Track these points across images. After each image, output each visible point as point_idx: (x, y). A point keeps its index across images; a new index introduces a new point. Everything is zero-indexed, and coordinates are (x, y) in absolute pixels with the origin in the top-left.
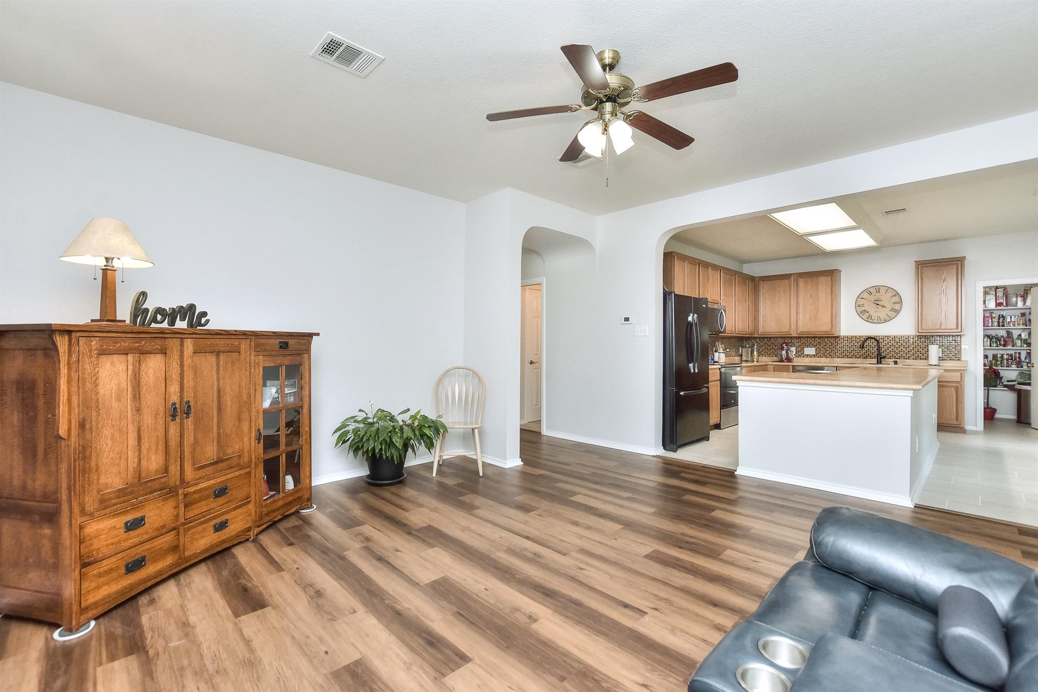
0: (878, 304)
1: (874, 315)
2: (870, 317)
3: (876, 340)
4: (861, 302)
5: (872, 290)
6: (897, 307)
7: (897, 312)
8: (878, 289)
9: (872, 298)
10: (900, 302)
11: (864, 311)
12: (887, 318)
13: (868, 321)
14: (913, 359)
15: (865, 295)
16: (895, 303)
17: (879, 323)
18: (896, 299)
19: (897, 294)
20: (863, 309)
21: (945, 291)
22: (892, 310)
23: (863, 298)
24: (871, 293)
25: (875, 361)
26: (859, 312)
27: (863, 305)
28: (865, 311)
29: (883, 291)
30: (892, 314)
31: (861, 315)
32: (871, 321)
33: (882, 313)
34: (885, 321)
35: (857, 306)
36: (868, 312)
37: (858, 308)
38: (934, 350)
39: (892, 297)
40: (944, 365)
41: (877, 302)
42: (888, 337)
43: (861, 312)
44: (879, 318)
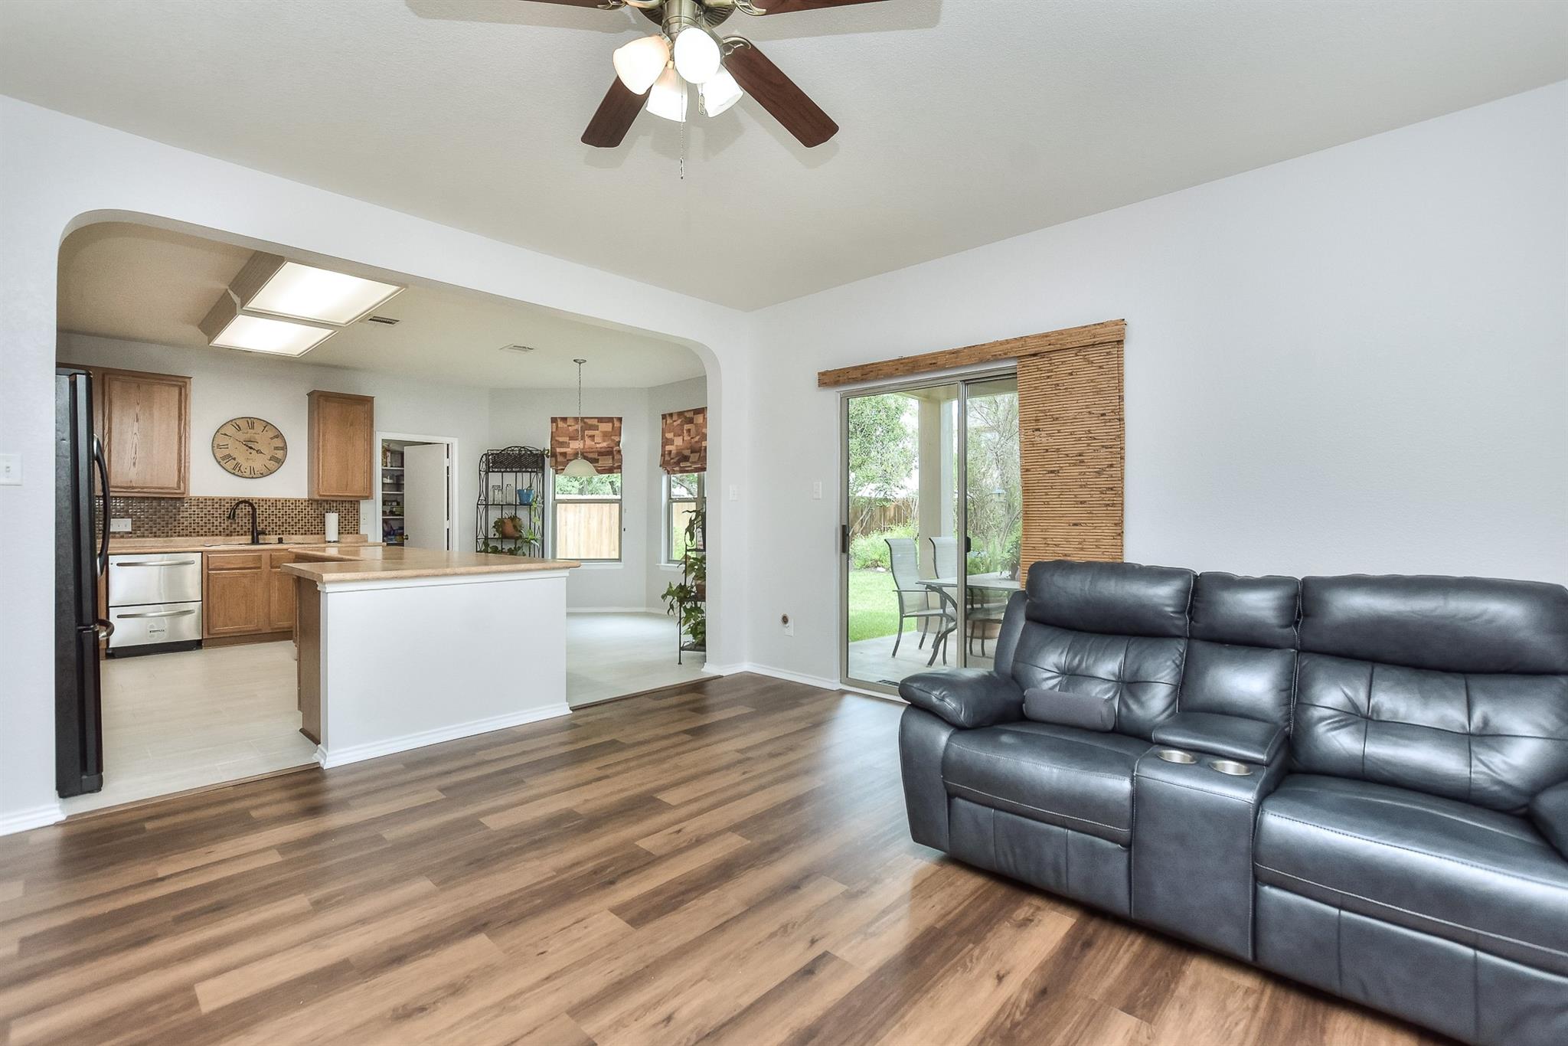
0: (251, 448)
1: (245, 465)
2: (237, 466)
3: (251, 505)
4: (222, 440)
5: (243, 424)
6: (279, 454)
7: (280, 462)
8: (251, 422)
9: (242, 436)
10: (284, 448)
11: (228, 457)
12: (264, 470)
13: (234, 474)
14: (302, 534)
15: (230, 430)
16: (276, 448)
17: (252, 478)
18: (278, 443)
19: (279, 435)
20: (225, 452)
22: (273, 458)
23: (225, 435)
24: (238, 428)
25: (248, 538)
26: (218, 456)
27: (226, 446)
28: (229, 456)
29: (258, 427)
30: (272, 464)
31: (222, 463)
32: (241, 474)
33: (259, 462)
34: (263, 475)
35: (215, 446)
36: (234, 459)
37: (217, 450)
38: (332, 520)
39: (272, 438)
40: (343, 540)
41: (249, 445)
42: (266, 501)
43: (223, 458)
44: (252, 470)
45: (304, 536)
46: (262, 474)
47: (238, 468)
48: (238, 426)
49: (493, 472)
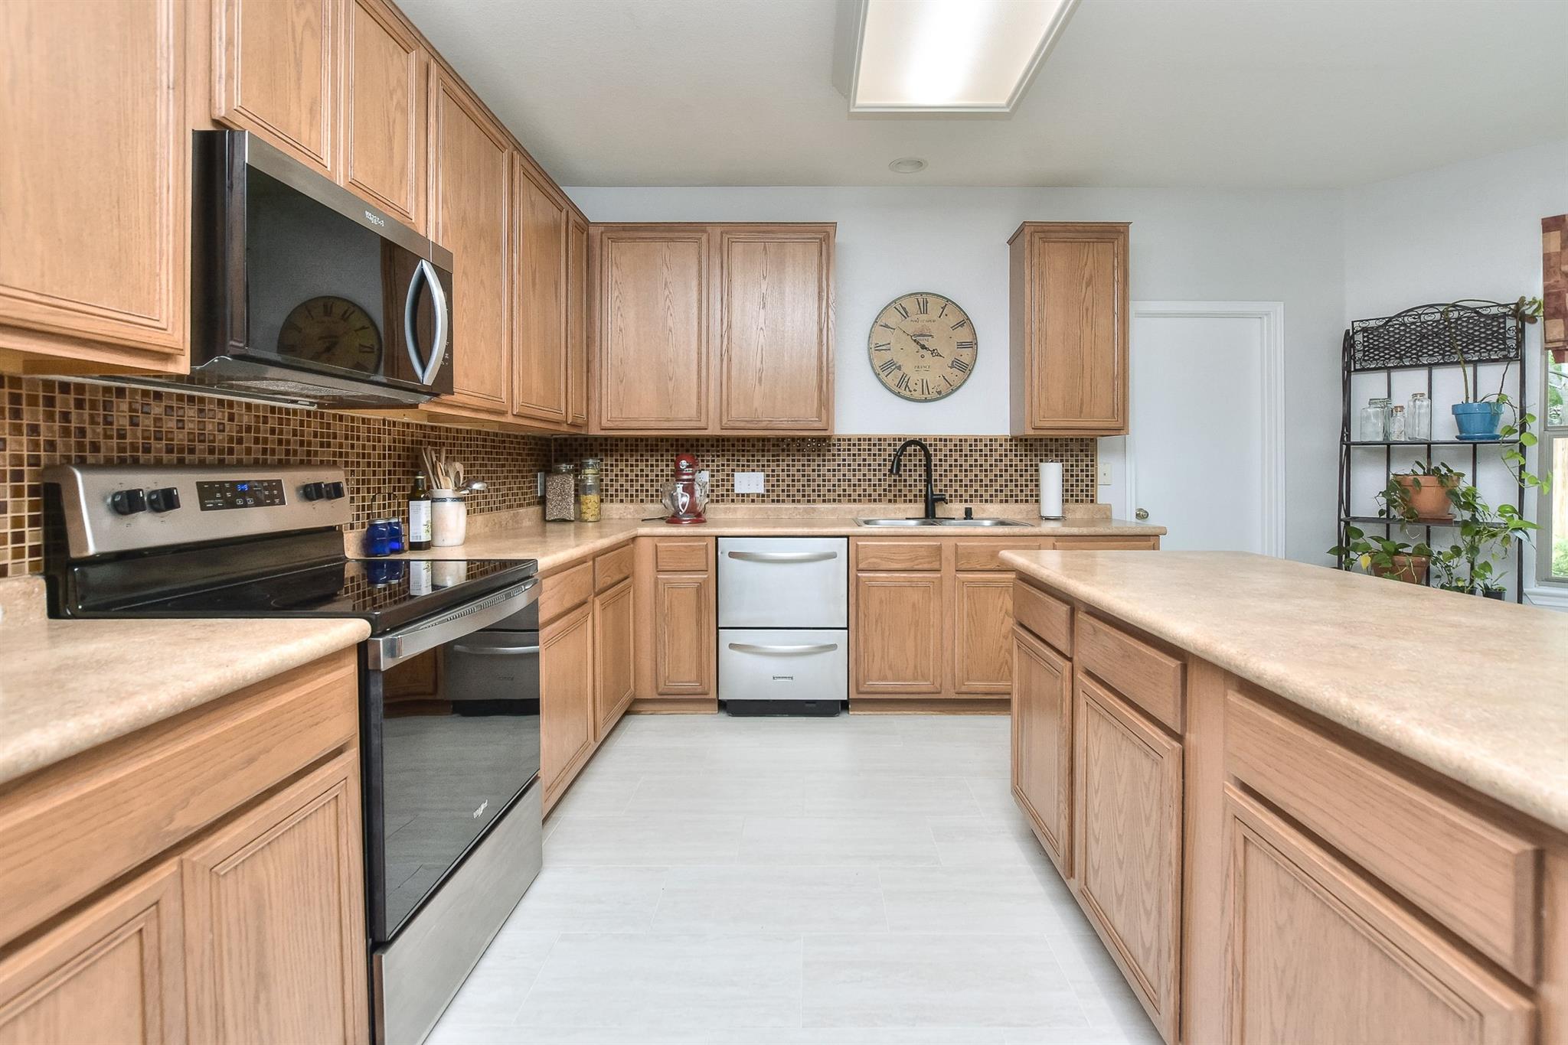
0: (923, 347)
1: (914, 377)
2: (903, 381)
3: (924, 447)
4: (882, 336)
5: (909, 305)
6: (965, 355)
7: (965, 369)
8: (923, 300)
9: (911, 327)
10: (972, 344)
11: (890, 366)
12: (943, 386)
13: (898, 394)
14: (1001, 501)
15: (894, 318)
16: (961, 345)
17: (925, 400)
18: (963, 334)
19: (965, 322)
20: (887, 356)
21: (1090, 314)
22: (956, 364)
23: (886, 326)
24: (905, 314)
25: (918, 509)
26: (877, 363)
27: (887, 347)
28: (891, 363)
29: (934, 307)
30: (955, 375)
31: (883, 375)
32: (907, 393)
33: (935, 372)
34: (941, 396)
35: (875, 348)
36: (899, 368)
37: (875, 354)
38: (1051, 473)
39: (954, 328)
40: (1069, 516)
41: (920, 341)
42: (946, 440)
43: (883, 368)
44: (925, 386)
45: (1004, 505)
46: (939, 393)
47: (904, 384)
48: (904, 309)
49: (1363, 370)
